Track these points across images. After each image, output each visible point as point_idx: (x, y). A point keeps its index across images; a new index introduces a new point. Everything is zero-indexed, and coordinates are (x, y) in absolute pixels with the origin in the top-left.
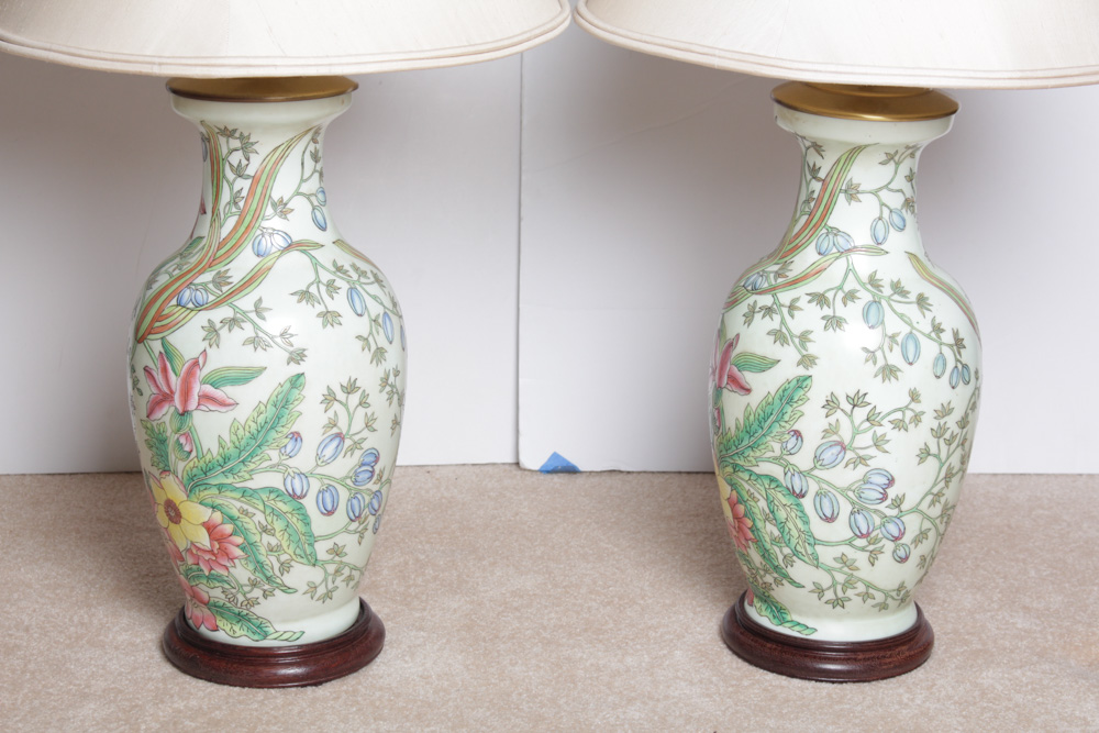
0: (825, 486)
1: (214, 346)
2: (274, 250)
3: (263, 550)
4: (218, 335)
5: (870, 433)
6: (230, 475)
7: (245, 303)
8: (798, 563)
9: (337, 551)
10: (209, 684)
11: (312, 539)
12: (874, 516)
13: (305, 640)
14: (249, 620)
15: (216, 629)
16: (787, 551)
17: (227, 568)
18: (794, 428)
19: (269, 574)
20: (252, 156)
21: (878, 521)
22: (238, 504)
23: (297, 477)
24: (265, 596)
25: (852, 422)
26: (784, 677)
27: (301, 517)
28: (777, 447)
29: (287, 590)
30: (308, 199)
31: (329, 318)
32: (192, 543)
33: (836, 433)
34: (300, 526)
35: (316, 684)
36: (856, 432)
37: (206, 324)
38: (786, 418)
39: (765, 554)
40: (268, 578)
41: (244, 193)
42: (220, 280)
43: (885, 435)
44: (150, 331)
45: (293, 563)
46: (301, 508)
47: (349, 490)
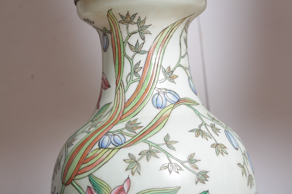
1: (136, 173)
2: (168, 104)
4: (138, 164)
7: (157, 138)
20: (147, 36)
30: (185, 70)
31: (219, 148)
37: (128, 158)
41: (142, 65)
42: (132, 126)
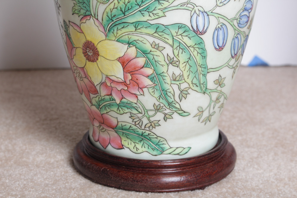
3: (168, 80)
6: (146, 13)
9: (219, 82)
10: (119, 191)
11: (206, 70)
13: (191, 154)
14: (150, 140)
15: (122, 147)
17: (136, 96)
19: (170, 100)
22: (151, 39)
23: (201, 15)
24: (165, 119)
27: (200, 51)
29: (183, 113)
32: (107, 77)
34: (199, 58)
35: (202, 188)
40: (169, 104)
45: (190, 91)
46: (201, 43)
47: (235, 30)
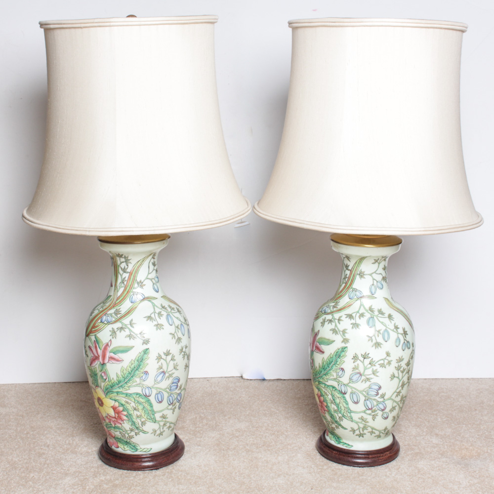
0: (354, 390)
1: (114, 338)
2: (138, 300)
3: (135, 417)
4: (116, 334)
5: (371, 369)
6: (121, 388)
7: (126, 321)
8: (345, 420)
9: (164, 417)
10: (115, 469)
11: (154, 412)
12: (374, 401)
13: (152, 452)
14: (130, 444)
15: (118, 447)
16: (340, 415)
17: (121, 424)
18: (341, 367)
19: (137, 426)
20: (129, 264)
21: (375, 403)
22: (125, 399)
23: (147, 389)
24: (136, 435)
25: (364, 365)
26: (340, 465)
27: (149, 404)
28: (335, 374)
29: (144, 432)
30: (151, 280)
31: (159, 326)
32: (108, 414)
33: (357, 369)
34: (149, 408)
35: (156, 469)
36: (365, 369)
37: (111, 330)
38: (338, 363)
39: (332, 416)
40: (137, 428)
41: (126, 279)
42: (117, 312)
43: (377, 370)
44: (91, 332)
45: (146, 422)
46: (149, 400)
47: (168, 393)
